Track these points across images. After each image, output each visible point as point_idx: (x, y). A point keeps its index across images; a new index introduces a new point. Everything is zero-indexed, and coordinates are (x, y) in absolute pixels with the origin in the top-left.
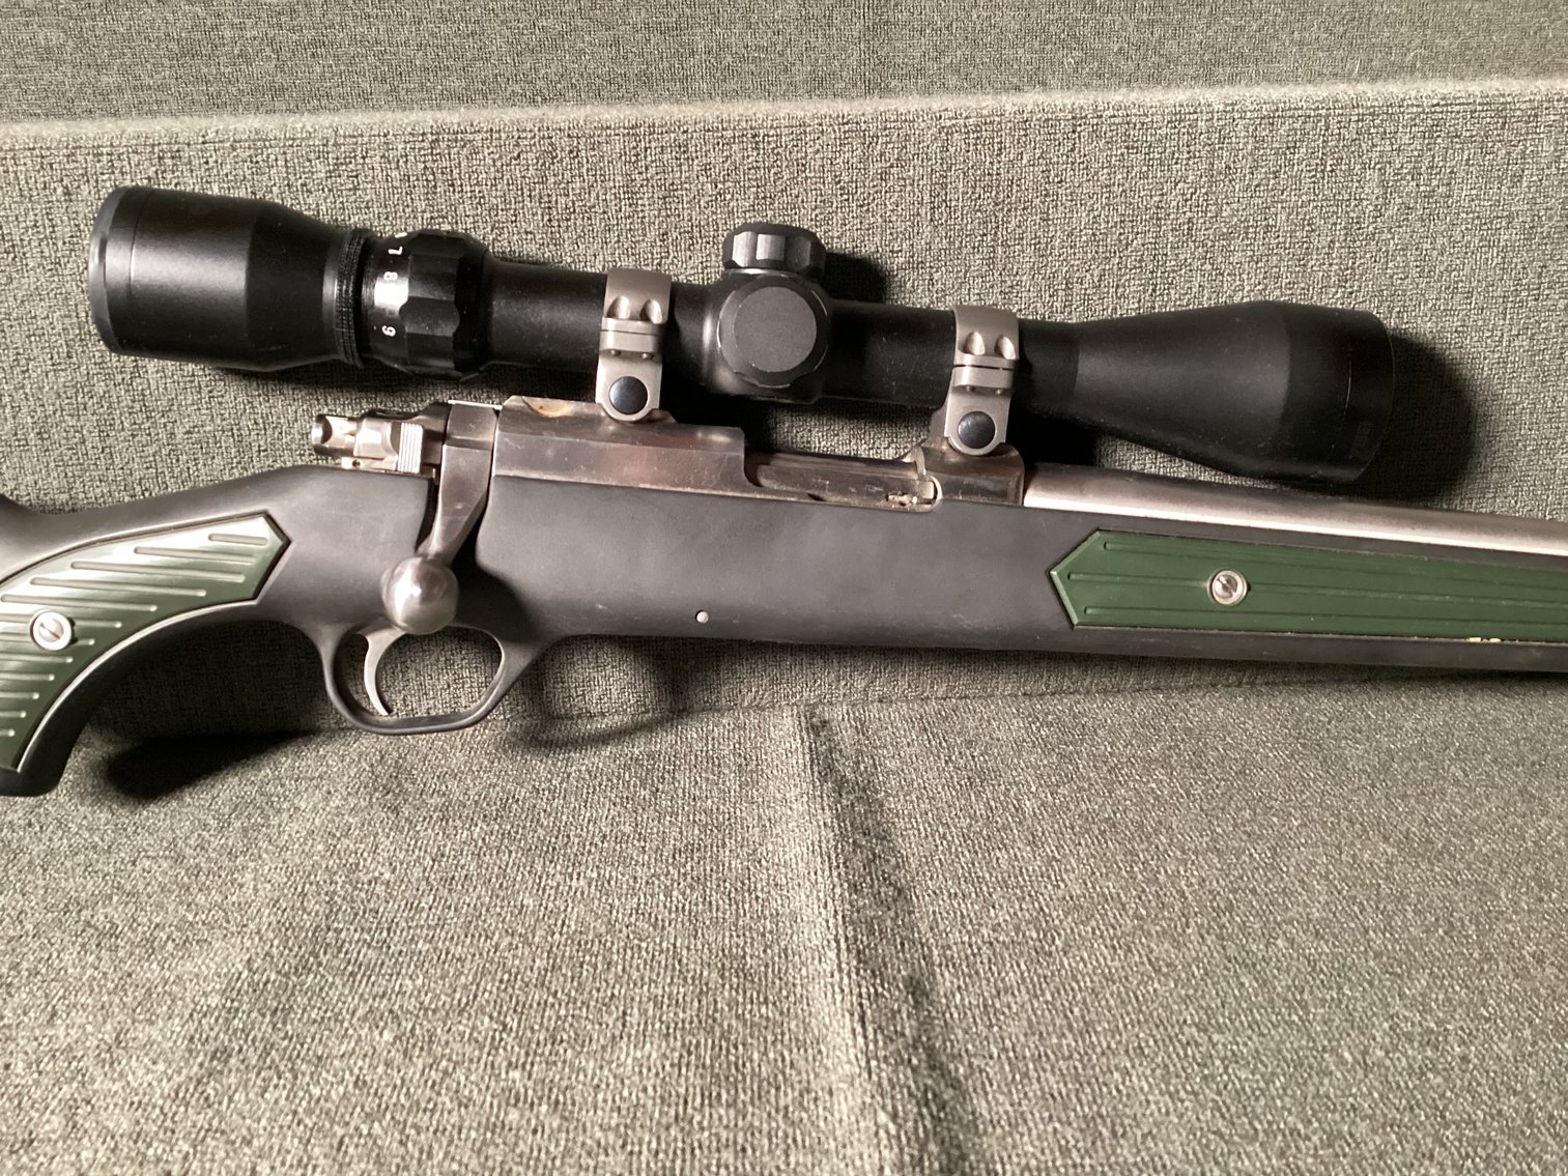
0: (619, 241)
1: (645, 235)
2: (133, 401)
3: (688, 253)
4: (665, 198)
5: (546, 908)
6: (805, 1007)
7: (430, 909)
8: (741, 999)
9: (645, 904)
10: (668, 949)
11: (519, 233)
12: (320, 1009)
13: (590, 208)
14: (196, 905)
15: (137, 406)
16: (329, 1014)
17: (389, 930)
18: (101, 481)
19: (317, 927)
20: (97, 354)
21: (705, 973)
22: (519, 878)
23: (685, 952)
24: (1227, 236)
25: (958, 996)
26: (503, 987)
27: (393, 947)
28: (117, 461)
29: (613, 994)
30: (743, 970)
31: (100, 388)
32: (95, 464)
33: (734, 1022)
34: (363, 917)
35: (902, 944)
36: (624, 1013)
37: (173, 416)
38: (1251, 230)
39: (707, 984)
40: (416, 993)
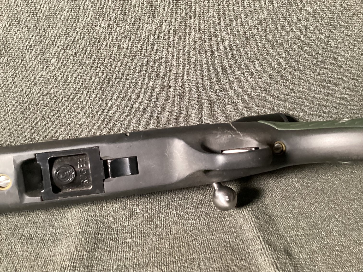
0: (173, 16)
1: (181, 14)
2: (22, 68)
3: (194, 20)
4: (187, 2)
5: (164, 225)
6: (255, 261)
7: (128, 226)
8: (234, 259)
9: (193, 223)
10: (205, 239)
11: (142, 14)
12: (102, 265)
13: (164, 5)
14: (55, 226)
15: (24, 70)
16: (105, 267)
17: (117, 234)
18: (13, 93)
19: (95, 233)
20: (10, 53)
21: (220, 249)
22: (152, 214)
23: (211, 241)
24: (352, 16)
25: (301, 255)
26: (158, 255)
27: (120, 241)
28: (18, 87)
29: (193, 257)
30: (231, 247)
31: (12, 64)
32: (11, 88)
33: (234, 267)
34: (108, 229)
35: (278, 237)
36: (199, 264)
37: (35, 72)
38: (359, 14)
39: (222, 253)
40: (131, 258)
